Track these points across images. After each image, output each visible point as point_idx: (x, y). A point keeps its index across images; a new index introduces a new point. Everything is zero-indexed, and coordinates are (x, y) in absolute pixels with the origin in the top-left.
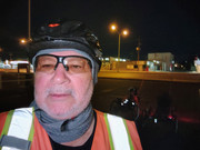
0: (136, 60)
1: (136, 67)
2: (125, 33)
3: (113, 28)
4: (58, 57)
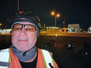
1: (63, 31)
3: (53, 13)
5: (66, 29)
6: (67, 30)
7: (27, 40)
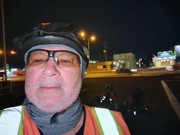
0: (104, 61)
1: (105, 67)
2: (93, 38)
3: (82, 34)
4: (49, 52)
5: (110, 63)
6: (112, 66)
7: (58, 87)
